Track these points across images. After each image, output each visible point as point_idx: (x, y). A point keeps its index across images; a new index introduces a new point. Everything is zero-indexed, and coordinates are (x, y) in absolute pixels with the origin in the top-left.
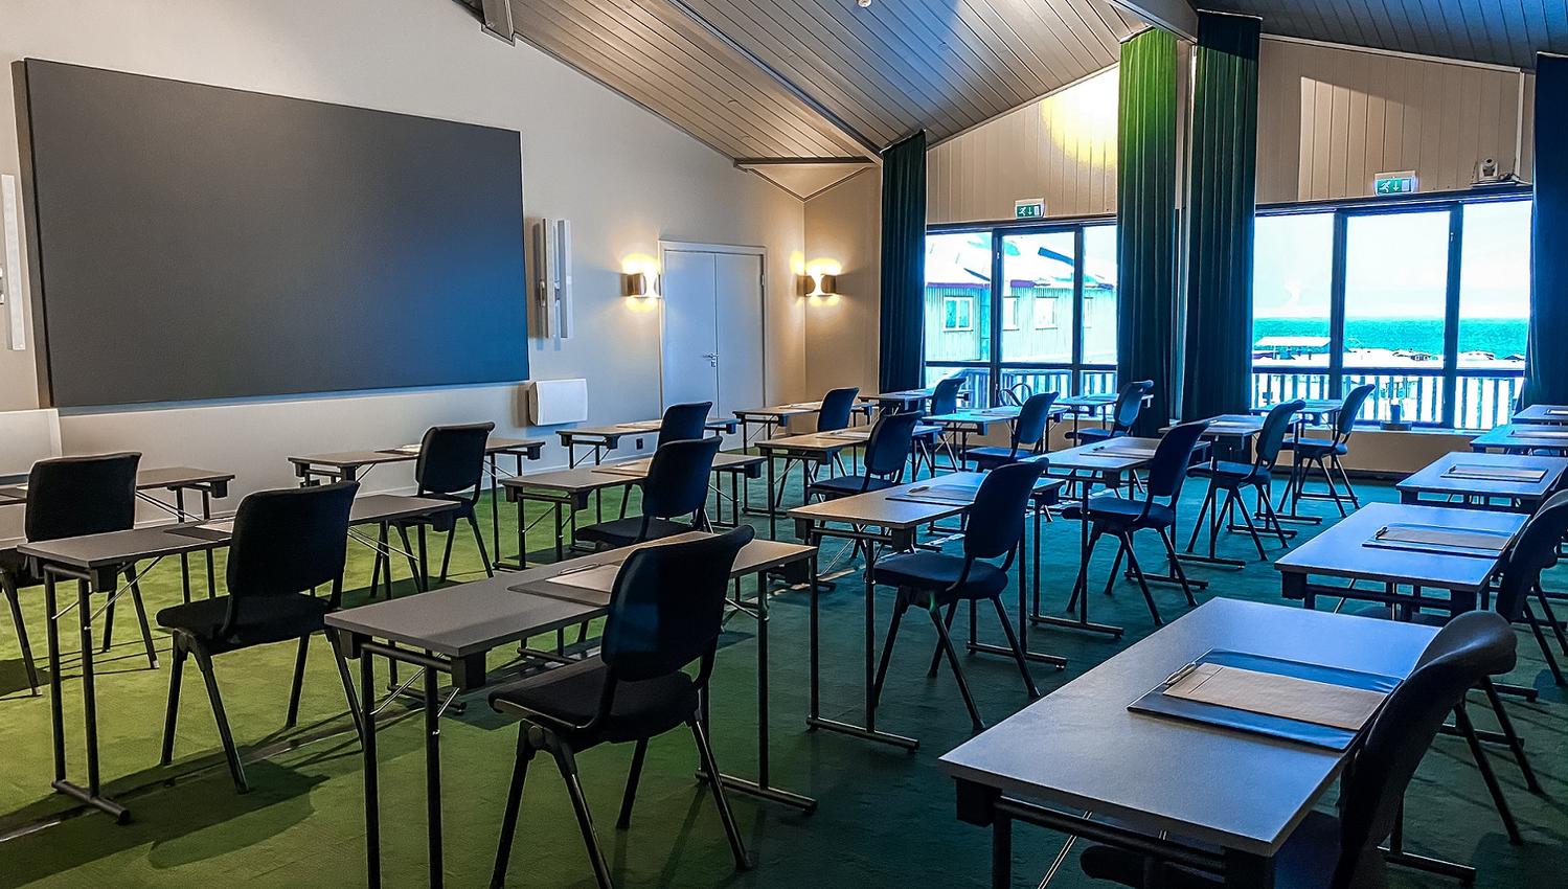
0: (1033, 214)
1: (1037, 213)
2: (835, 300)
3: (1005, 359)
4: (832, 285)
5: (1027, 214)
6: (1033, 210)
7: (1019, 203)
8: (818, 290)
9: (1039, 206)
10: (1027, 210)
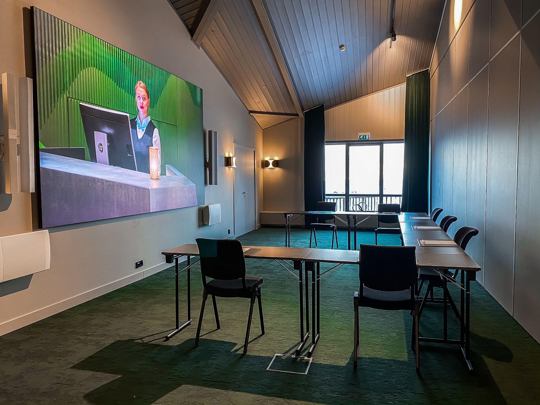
0: (366, 138)
1: (367, 138)
2: (277, 169)
3: (350, 193)
4: (276, 164)
5: (363, 138)
6: (366, 137)
7: (360, 134)
8: (271, 166)
9: (368, 136)
10: (363, 137)
